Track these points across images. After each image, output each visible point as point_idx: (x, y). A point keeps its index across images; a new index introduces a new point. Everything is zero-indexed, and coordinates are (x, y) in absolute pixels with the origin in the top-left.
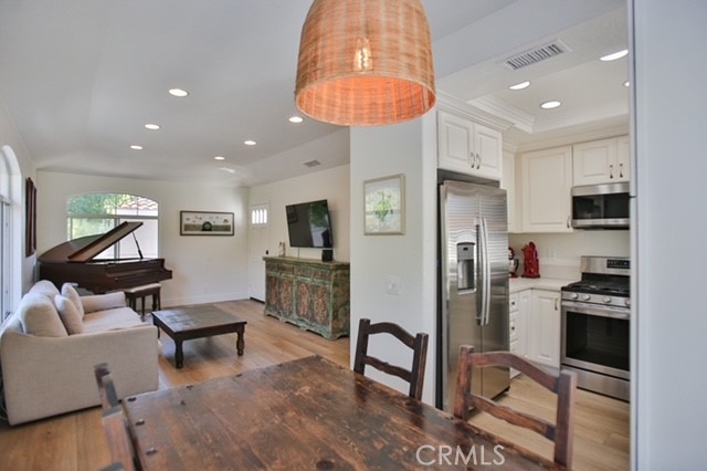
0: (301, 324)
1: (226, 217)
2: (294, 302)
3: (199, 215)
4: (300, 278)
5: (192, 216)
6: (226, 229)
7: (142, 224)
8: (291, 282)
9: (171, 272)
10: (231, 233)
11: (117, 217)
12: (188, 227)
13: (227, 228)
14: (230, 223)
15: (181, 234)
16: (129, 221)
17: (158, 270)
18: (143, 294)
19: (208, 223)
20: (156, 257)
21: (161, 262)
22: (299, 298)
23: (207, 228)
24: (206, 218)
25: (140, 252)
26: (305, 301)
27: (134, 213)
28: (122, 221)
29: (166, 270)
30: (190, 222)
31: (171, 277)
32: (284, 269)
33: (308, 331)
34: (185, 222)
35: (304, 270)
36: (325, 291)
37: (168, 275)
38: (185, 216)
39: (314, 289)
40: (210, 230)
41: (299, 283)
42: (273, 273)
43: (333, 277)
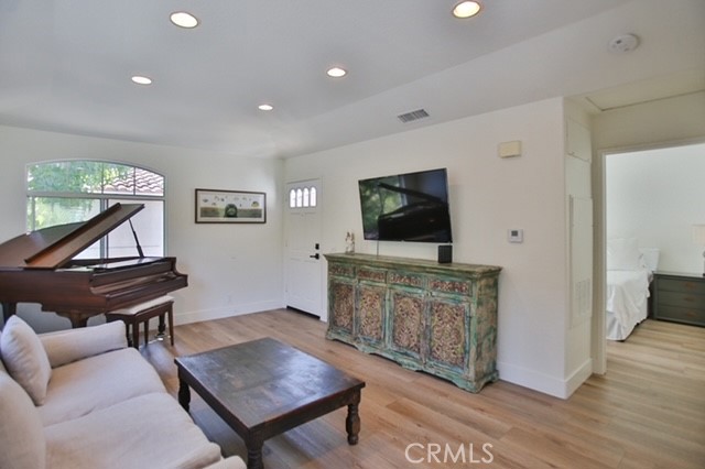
0: (405, 360)
1: (254, 198)
2: (388, 325)
3: (221, 195)
4: (399, 289)
5: (211, 197)
6: (256, 215)
7: (142, 207)
8: (381, 295)
9: (186, 277)
10: (262, 220)
11: (103, 198)
12: (206, 212)
13: (256, 213)
14: (261, 207)
15: (196, 222)
16: (122, 202)
17: (166, 274)
18: (145, 316)
19: (232, 206)
20: (161, 255)
21: (170, 262)
22: (398, 319)
23: (232, 212)
24: (231, 199)
25: (139, 247)
26: (412, 325)
27: (130, 191)
28: (112, 203)
29: (178, 275)
30: (208, 205)
31: (186, 285)
32: (365, 274)
33: (422, 372)
34: (202, 204)
35: (409, 278)
36: (459, 312)
37: (182, 281)
38: (202, 196)
39: (435, 308)
40: (235, 216)
41: (398, 296)
42: (341, 279)
43: (475, 290)
